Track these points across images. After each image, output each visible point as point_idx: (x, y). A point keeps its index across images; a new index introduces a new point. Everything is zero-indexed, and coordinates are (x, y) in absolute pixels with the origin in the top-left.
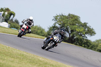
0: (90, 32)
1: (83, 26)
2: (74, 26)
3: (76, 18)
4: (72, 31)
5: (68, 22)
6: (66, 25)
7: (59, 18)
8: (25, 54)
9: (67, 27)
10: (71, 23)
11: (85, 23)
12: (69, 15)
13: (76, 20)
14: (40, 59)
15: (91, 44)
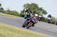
0: (44, 13)
1: (40, 10)
2: (35, 10)
3: (36, 5)
4: (34, 12)
5: (32, 8)
6: (30, 9)
7: (26, 5)
8: (7, 26)
9: (31, 10)
10: (33, 8)
11: (41, 8)
12: (32, 4)
13: (36, 6)
14: (16, 29)
15: (45, 19)
